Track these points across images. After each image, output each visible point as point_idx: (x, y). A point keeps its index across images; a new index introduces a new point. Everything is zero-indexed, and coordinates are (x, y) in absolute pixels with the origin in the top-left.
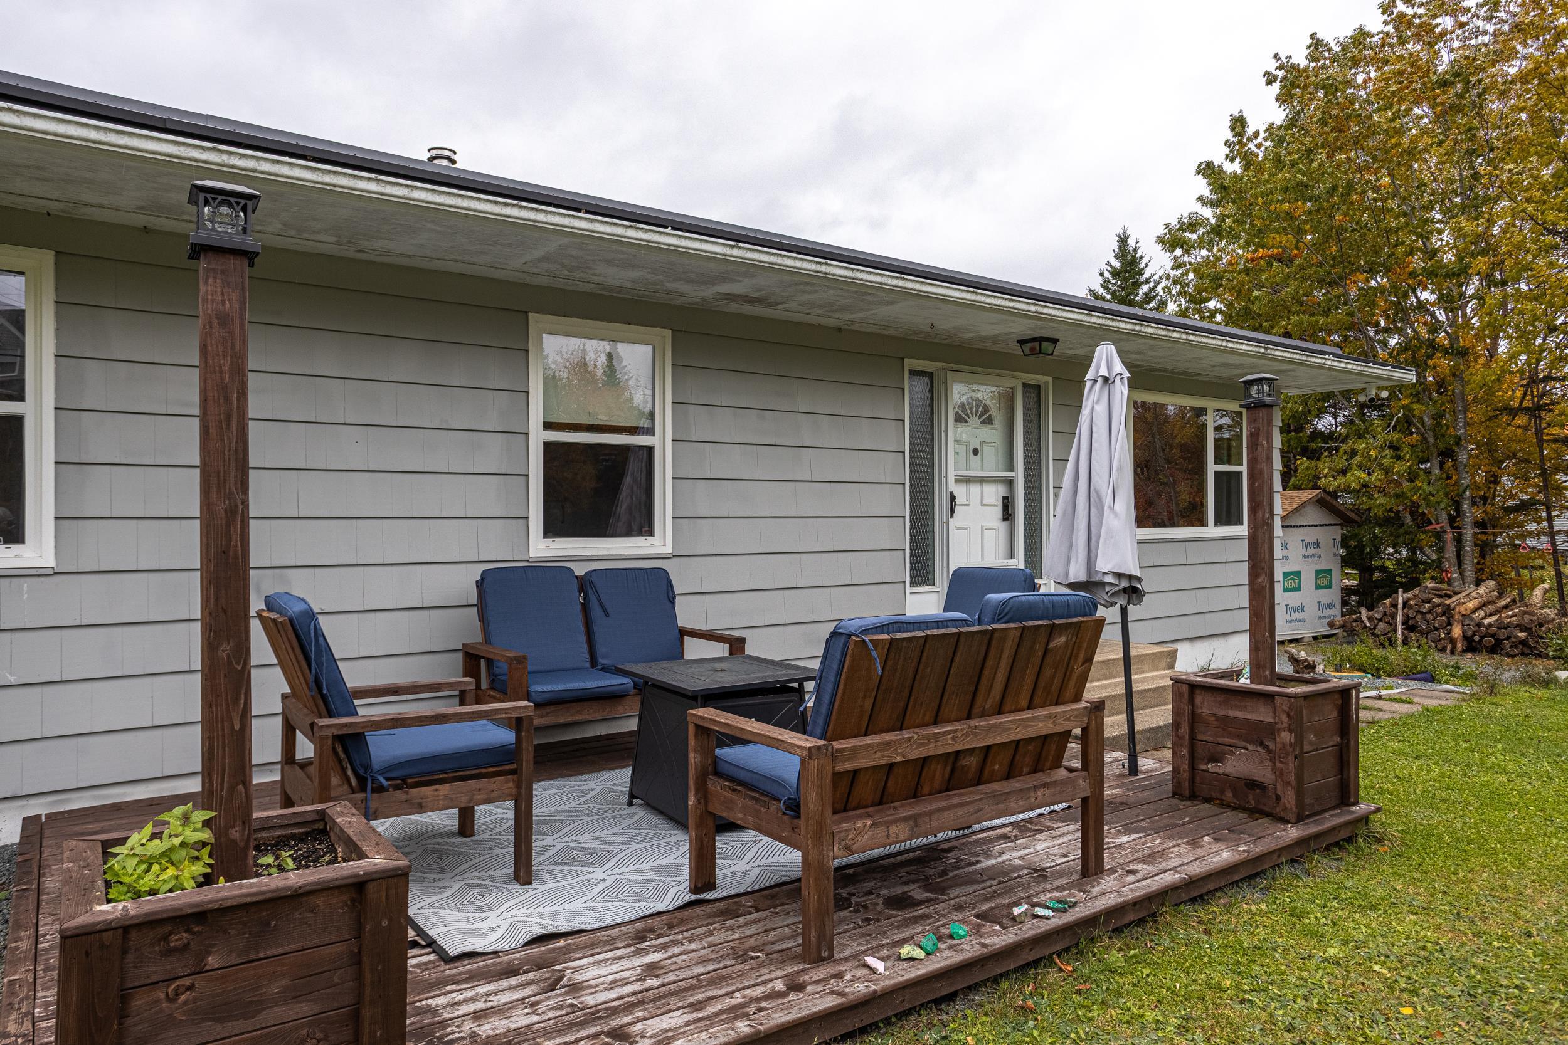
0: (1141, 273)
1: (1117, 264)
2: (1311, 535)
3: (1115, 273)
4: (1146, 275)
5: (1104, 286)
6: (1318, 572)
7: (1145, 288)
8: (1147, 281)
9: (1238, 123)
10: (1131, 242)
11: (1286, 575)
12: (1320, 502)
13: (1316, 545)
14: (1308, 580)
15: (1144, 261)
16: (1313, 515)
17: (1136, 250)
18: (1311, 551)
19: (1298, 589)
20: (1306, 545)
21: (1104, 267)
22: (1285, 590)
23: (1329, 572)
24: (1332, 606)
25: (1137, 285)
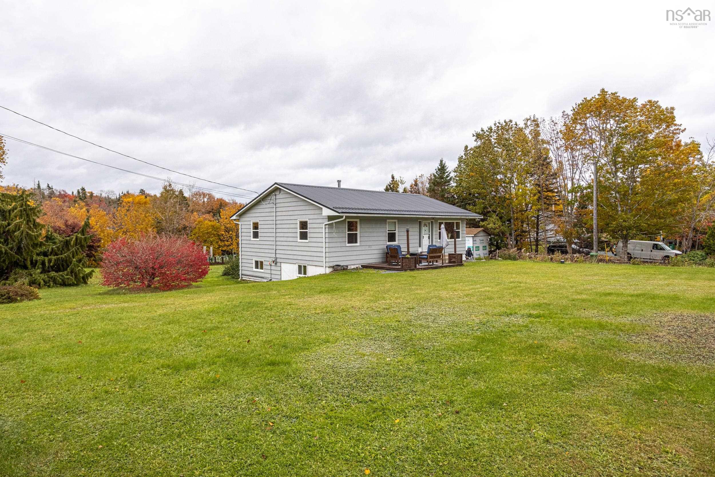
0: (445, 170)
1: (440, 167)
2: (481, 238)
3: (439, 170)
4: (447, 171)
5: (437, 172)
6: (483, 246)
7: (447, 174)
8: (447, 172)
9: (466, 147)
10: (444, 162)
11: (476, 247)
12: (484, 231)
13: (483, 240)
14: (481, 248)
15: (447, 167)
16: (482, 234)
17: (445, 164)
18: (482, 242)
19: (479, 250)
20: (481, 240)
21: (437, 168)
22: (476, 250)
23: (486, 246)
24: (486, 254)
25: (444, 173)
